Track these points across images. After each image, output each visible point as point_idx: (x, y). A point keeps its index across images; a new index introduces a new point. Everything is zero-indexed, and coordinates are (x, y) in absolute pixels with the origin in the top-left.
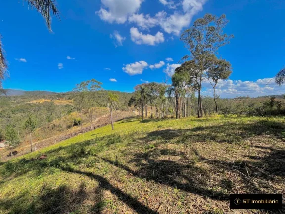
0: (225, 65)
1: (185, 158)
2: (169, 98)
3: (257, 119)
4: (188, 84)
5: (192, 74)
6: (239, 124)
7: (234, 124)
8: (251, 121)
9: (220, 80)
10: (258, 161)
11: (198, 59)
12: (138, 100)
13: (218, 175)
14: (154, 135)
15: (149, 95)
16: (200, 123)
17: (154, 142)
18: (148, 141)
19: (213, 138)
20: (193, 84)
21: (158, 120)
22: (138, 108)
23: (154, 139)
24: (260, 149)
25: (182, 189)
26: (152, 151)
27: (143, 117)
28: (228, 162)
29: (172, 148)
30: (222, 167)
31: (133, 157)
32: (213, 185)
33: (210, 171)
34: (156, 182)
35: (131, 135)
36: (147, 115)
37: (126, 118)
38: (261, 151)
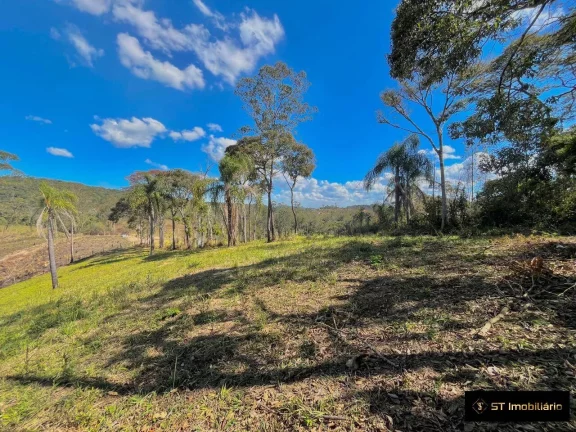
0: (307, 154)
1: (244, 321)
2: (214, 204)
3: (346, 239)
4: (251, 180)
5: (256, 162)
6: (325, 250)
7: (319, 250)
8: (339, 243)
9: (300, 178)
10: (347, 301)
11: (266, 135)
12: (138, 208)
13: (297, 338)
14: (178, 285)
15: (168, 197)
16: (270, 252)
17: (178, 302)
18: (164, 301)
19: (290, 276)
20: (258, 181)
21: (189, 251)
22: (139, 227)
23: (178, 296)
24: (348, 283)
25: (236, 384)
26: (173, 323)
27: (153, 247)
28: (310, 312)
29: (218, 307)
30: (303, 323)
31: (120, 349)
32: (290, 358)
33: (285, 336)
34: (181, 389)
35: (116, 296)
36: (161, 242)
37: (103, 253)
38: (349, 287)
